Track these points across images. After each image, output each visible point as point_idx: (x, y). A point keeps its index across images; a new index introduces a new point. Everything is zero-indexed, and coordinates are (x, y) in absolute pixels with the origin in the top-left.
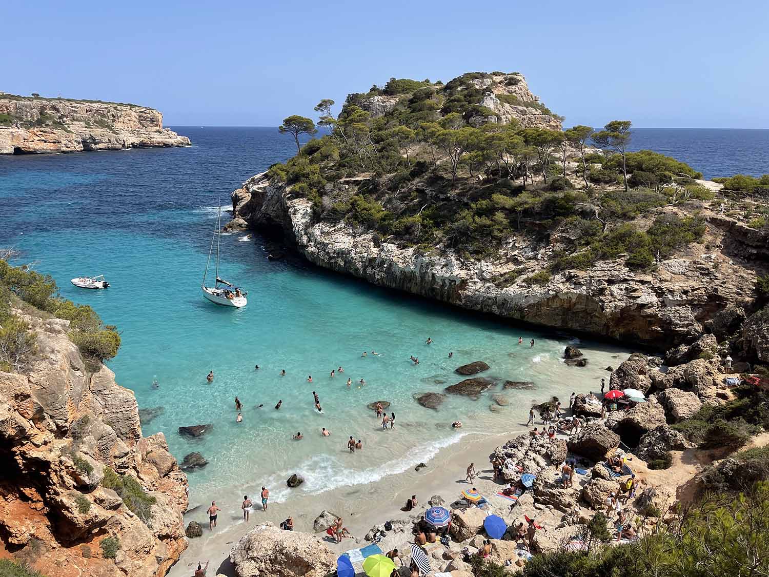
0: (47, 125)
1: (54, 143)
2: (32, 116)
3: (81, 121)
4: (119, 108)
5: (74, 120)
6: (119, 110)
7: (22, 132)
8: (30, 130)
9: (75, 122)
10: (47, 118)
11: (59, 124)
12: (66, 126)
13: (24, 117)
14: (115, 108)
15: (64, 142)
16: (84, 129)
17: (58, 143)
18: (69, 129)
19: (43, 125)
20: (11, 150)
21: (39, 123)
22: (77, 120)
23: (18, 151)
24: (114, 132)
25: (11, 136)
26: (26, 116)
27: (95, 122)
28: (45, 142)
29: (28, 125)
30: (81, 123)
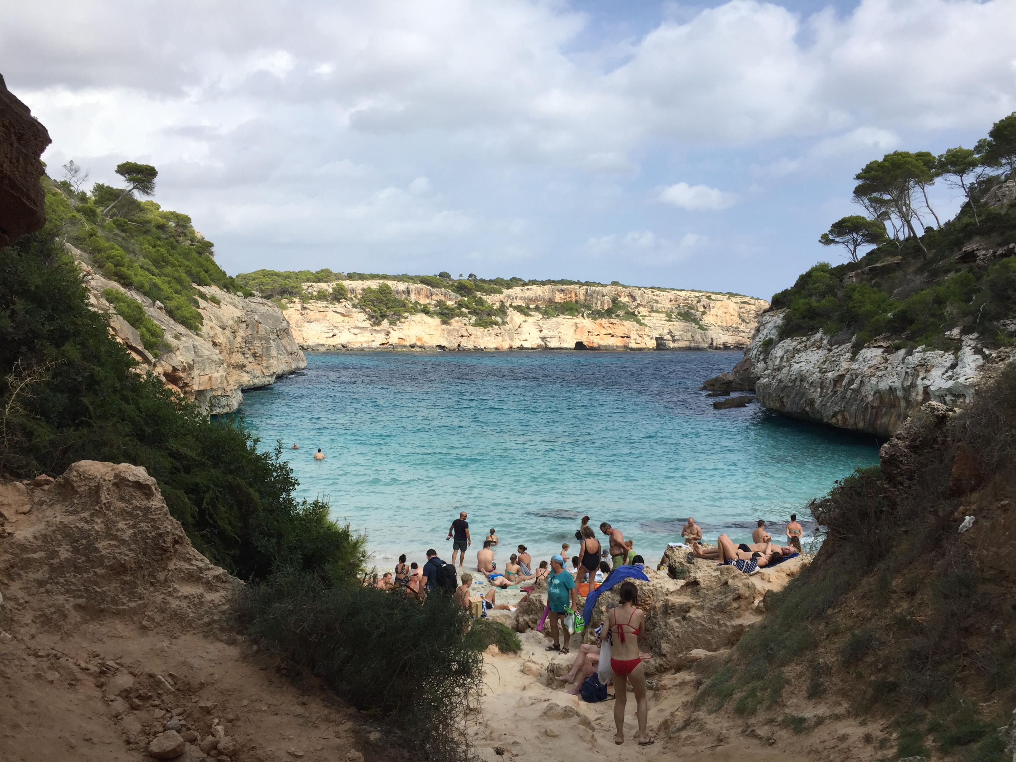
0: (618, 316)
1: (623, 337)
2: (602, 304)
3: (662, 312)
4: (713, 297)
5: (653, 311)
6: (713, 300)
7: (587, 323)
8: (597, 321)
9: (653, 314)
10: (620, 308)
11: (632, 316)
12: (641, 318)
13: (594, 305)
14: (709, 298)
15: (633, 337)
16: (663, 322)
17: (627, 337)
18: (642, 321)
19: (613, 316)
20: (573, 345)
21: (609, 313)
22: (657, 311)
23: (580, 346)
24: (701, 327)
25: (574, 327)
26: (596, 304)
27: (679, 314)
28: (613, 336)
29: (596, 315)
30: (661, 315)
